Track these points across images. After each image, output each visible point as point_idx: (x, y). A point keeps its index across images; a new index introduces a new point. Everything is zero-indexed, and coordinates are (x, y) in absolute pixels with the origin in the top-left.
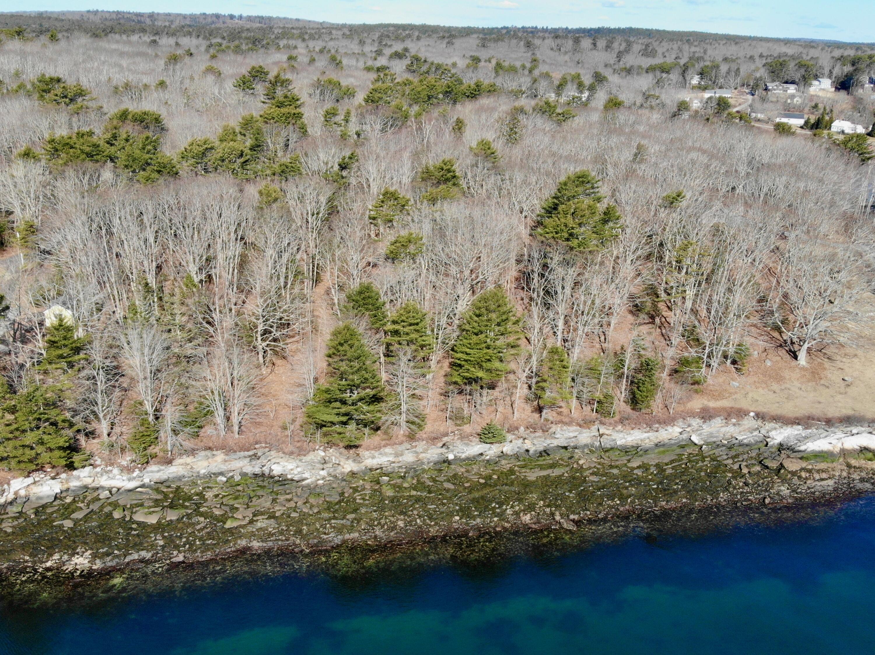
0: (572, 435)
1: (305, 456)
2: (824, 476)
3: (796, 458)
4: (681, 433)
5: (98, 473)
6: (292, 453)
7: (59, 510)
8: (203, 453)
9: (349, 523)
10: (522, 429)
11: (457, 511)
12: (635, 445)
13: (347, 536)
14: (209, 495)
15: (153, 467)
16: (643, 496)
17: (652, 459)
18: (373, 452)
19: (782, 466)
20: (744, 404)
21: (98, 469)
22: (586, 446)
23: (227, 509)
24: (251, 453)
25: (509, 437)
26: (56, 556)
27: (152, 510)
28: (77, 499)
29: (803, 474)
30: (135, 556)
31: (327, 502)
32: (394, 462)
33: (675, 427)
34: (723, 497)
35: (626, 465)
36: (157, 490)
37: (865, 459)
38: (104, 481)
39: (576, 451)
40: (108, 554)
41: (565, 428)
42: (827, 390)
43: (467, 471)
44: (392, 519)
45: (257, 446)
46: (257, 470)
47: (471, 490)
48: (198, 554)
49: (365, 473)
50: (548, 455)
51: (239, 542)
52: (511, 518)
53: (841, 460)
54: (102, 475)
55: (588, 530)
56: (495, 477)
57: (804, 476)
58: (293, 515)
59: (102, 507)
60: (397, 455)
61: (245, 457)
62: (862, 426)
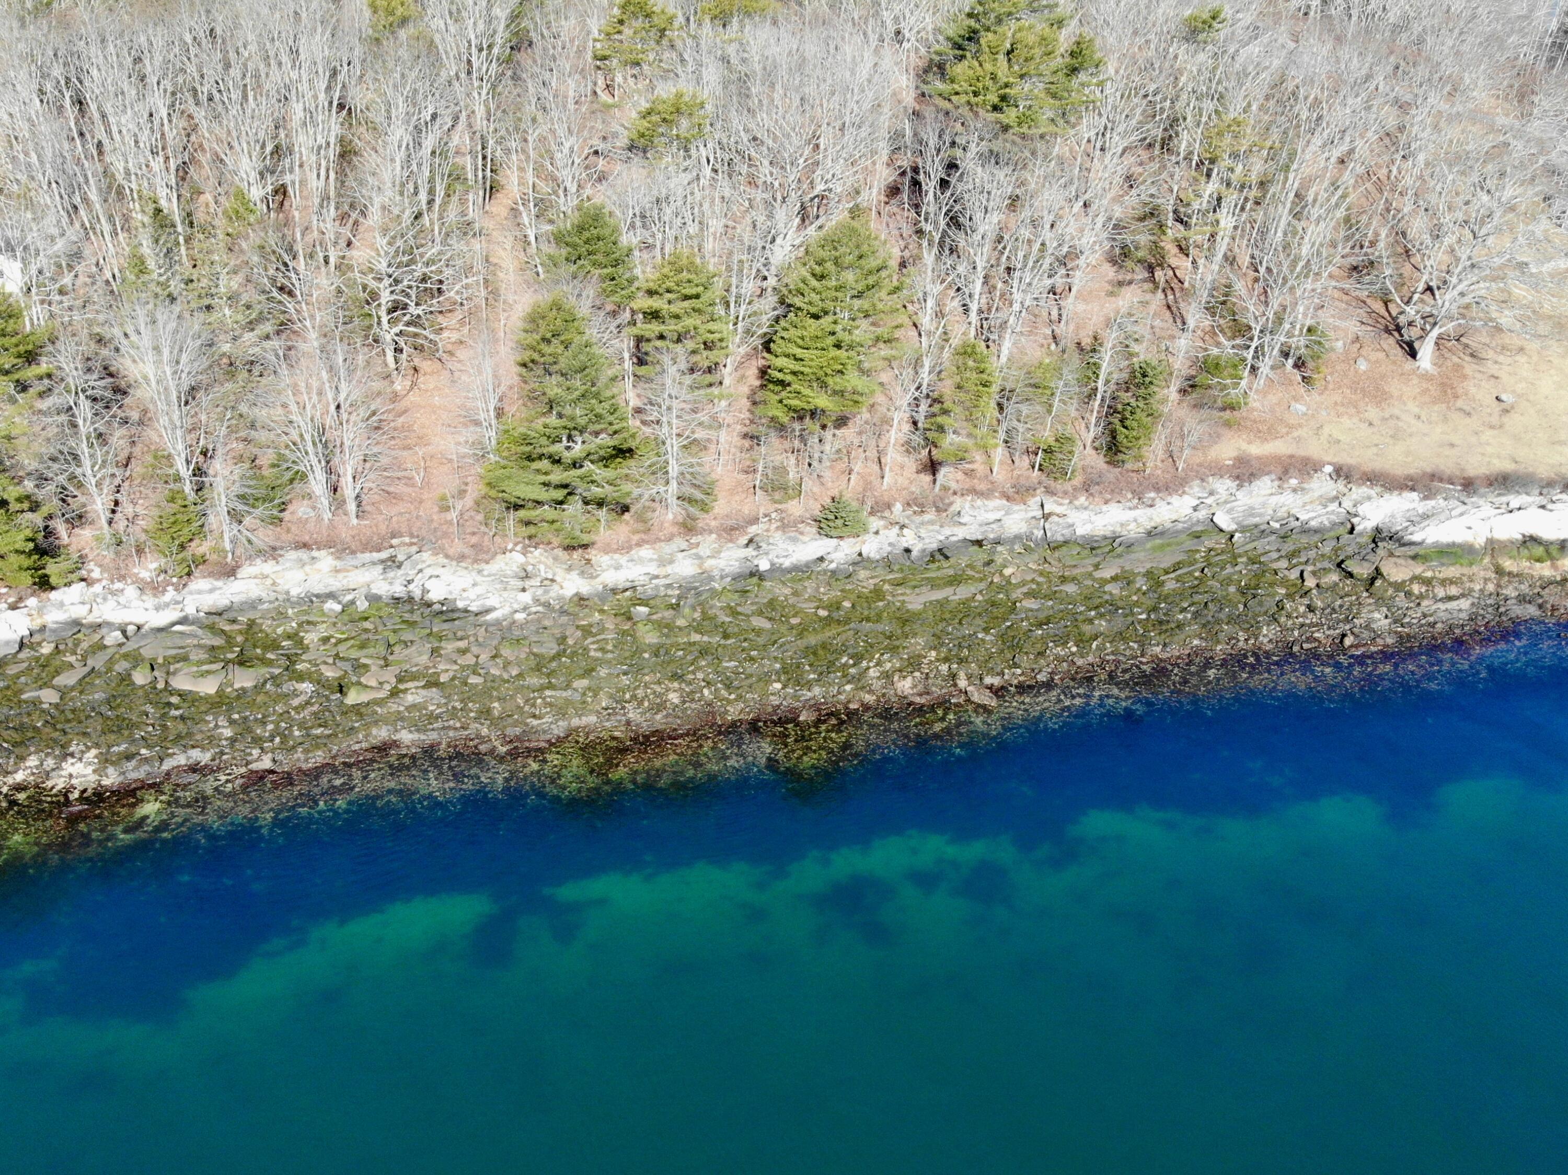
0: (992, 516)
1: (487, 562)
2: (1454, 591)
3: (1405, 557)
4: (1195, 509)
5: (97, 595)
6: (462, 558)
7: (30, 669)
8: (293, 555)
9: (577, 697)
10: (898, 507)
11: (777, 673)
12: (1108, 534)
13: (575, 722)
14: (311, 637)
15: (200, 583)
16: (1121, 636)
17: (1139, 562)
18: (616, 556)
19: (1378, 572)
20: (1313, 449)
21: (97, 588)
22: (1018, 538)
23: (347, 666)
24: (384, 555)
25: (875, 523)
26: (32, 761)
27: (205, 668)
28: (62, 647)
29: (1416, 588)
30: (181, 759)
31: (535, 655)
32: (657, 577)
33: (1186, 498)
34: (1268, 634)
35: (1090, 575)
36: (212, 628)
37: (1529, 559)
38: (109, 612)
39: (999, 548)
40: (129, 757)
41: (979, 502)
42: (1468, 420)
43: (796, 593)
44: (658, 689)
45: (395, 542)
46: (399, 590)
47: (802, 631)
48: (299, 754)
49: (602, 597)
50: (947, 558)
51: (374, 731)
52: (877, 685)
53: (1487, 560)
54: (105, 599)
55: (1017, 706)
56: (847, 604)
57: (1416, 592)
58: (473, 680)
59: (111, 661)
60: (662, 562)
61: (374, 563)
62: (1527, 494)
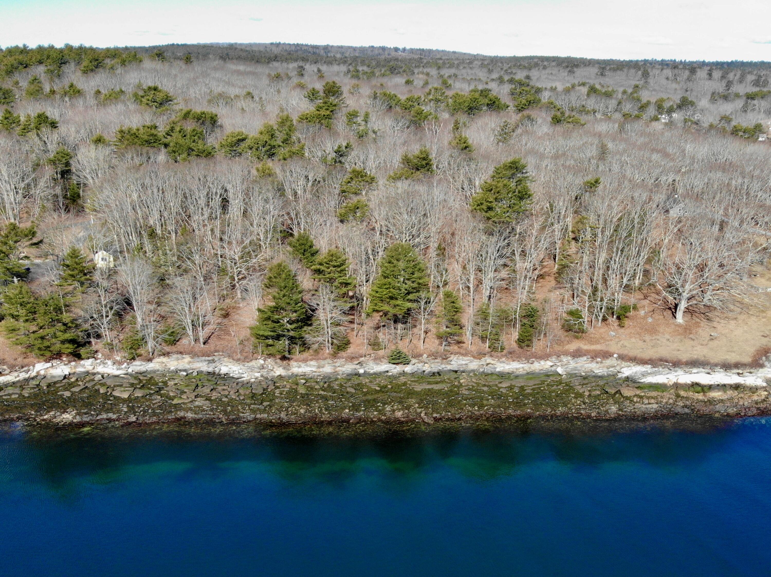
0: (464, 362)
1: (248, 362)
2: (653, 401)
3: (633, 387)
4: (551, 366)
5: (97, 363)
6: (238, 360)
7: (64, 385)
8: (175, 356)
9: (263, 408)
10: (425, 356)
11: (350, 407)
12: (510, 372)
13: (258, 416)
14: (171, 383)
15: (137, 363)
16: (499, 406)
17: (519, 383)
18: (300, 363)
19: (619, 392)
21: (99, 361)
22: (473, 371)
23: (179, 392)
24: (210, 358)
25: (414, 361)
26: (52, 413)
27: (127, 389)
28: (79, 379)
29: (635, 399)
30: (104, 416)
31: (253, 393)
32: (315, 372)
33: (548, 362)
34: (561, 410)
35: (496, 385)
36: (136, 378)
37: (693, 392)
38: (100, 369)
39: (463, 374)
40: (86, 414)
41: (461, 357)
42: (692, 342)
43: (371, 382)
44: (297, 408)
45: (216, 354)
46: (210, 370)
47: (365, 394)
48: (147, 417)
49: (290, 377)
50: (440, 375)
51: (178, 413)
52: (388, 414)
53: (672, 391)
54: (100, 365)
55: (441, 424)
56: (389, 386)
57: (635, 401)
58: (224, 399)
59: (95, 385)
60: (319, 367)
61: (205, 361)
62: (704, 368)
